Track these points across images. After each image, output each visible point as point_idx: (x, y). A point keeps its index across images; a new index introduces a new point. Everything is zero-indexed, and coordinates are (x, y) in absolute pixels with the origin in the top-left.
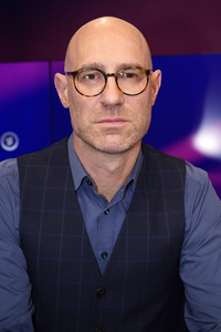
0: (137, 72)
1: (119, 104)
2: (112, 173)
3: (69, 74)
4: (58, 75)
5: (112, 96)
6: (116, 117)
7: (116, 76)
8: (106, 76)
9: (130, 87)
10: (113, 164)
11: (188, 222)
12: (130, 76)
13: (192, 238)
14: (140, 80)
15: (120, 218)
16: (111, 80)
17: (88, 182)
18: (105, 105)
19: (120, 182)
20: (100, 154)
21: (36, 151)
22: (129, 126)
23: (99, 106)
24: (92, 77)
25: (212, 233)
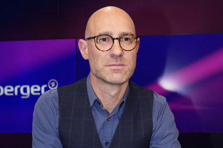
0: (130, 37)
1: (121, 56)
2: (113, 97)
5: (117, 51)
6: (119, 63)
7: (119, 39)
8: (113, 39)
9: (126, 46)
10: (113, 91)
11: (154, 125)
12: (126, 39)
13: (156, 134)
14: (131, 42)
15: (116, 123)
16: (116, 41)
17: (98, 102)
18: (113, 56)
19: (117, 103)
20: (107, 86)
22: (126, 68)
23: (108, 57)
24: (104, 40)
25: (167, 132)
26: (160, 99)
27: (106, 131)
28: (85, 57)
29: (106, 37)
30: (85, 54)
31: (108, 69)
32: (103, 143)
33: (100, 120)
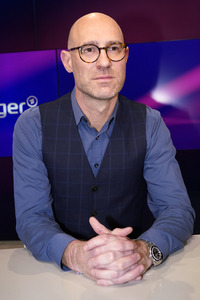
0: (118, 46)
1: (108, 67)
2: (101, 113)
3: (72, 50)
4: (64, 51)
5: (104, 62)
6: (107, 75)
7: (106, 49)
8: (100, 49)
9: (114, 55)
10: (102, 107)
11: (148, 143)
12: (114, 49)
13: (151, 153)
14: (120, 52)
15: (106, 142)
16: (103, 51)
17: (84, 120)
18: (99, 68)
19: (106, 119)
20: (95, 102)
21: (52, 100)
22: (115, 81)
23: (95, 68)
24: (90, 50)
25: (163, 150)
26: (153, 115)
27: (96, 152)
28: (69, 70)
29: (92, 47)
30: (68, 66)
31: (94, 82)
32: (92, 165)
33: (88, 140)
